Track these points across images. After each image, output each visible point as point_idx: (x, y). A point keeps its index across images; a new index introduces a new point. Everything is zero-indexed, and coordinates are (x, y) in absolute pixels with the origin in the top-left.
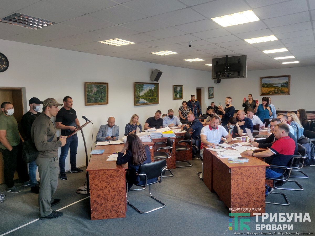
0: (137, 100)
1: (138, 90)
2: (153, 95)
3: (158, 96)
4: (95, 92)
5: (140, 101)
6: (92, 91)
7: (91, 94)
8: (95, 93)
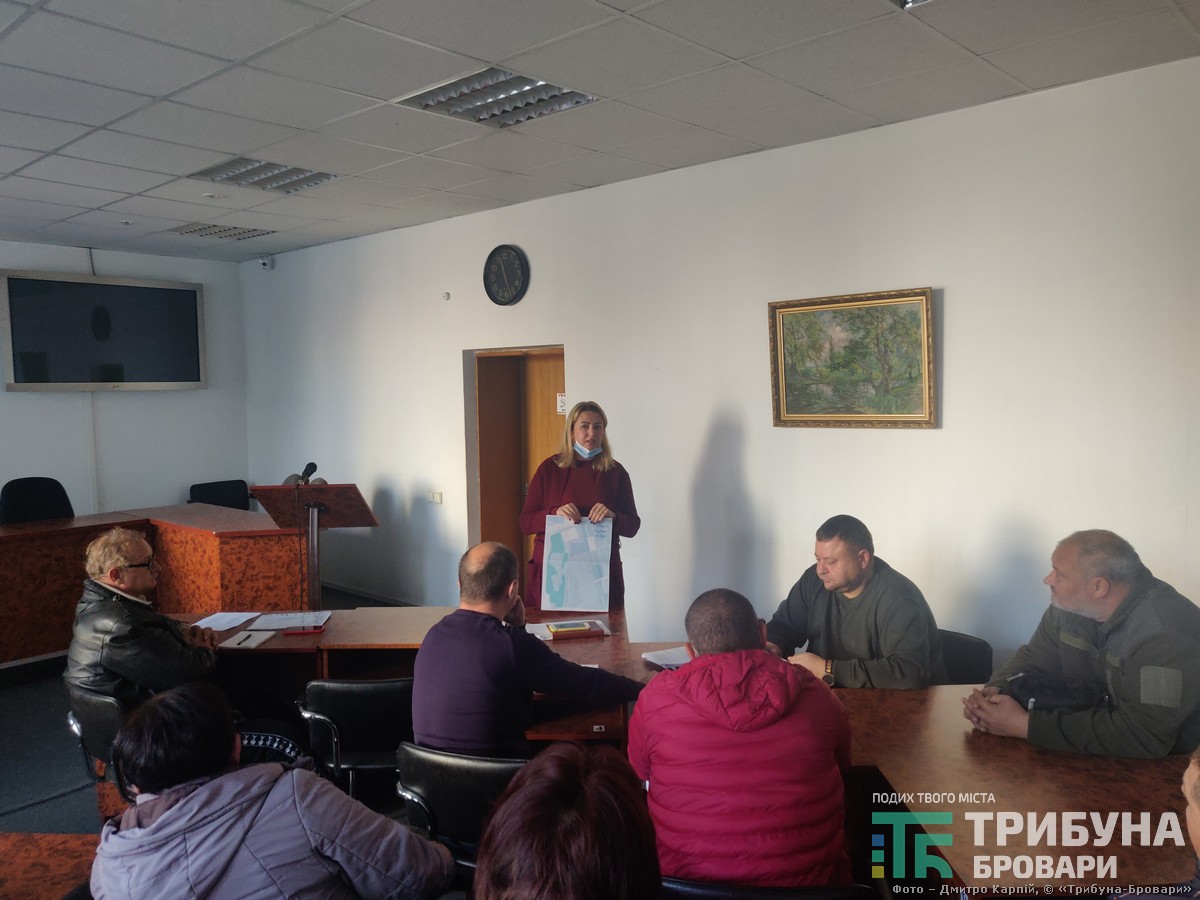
4: (839, 349)
6: (816, 347)
7: (809, 364)
8: (840, 360)
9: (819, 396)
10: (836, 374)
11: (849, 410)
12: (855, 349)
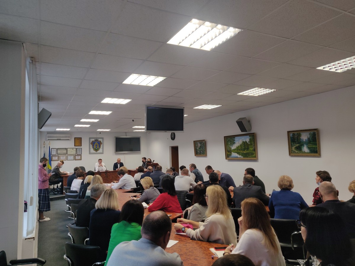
0: (229, 153)
1: (229, 143)
2: (248, 149)
3: (255, 150)
5: (232, 155)
7: (197, 148)
9: (198, 152)
10: (200, 150)
11: (201, 154)
12: (200, 146)
